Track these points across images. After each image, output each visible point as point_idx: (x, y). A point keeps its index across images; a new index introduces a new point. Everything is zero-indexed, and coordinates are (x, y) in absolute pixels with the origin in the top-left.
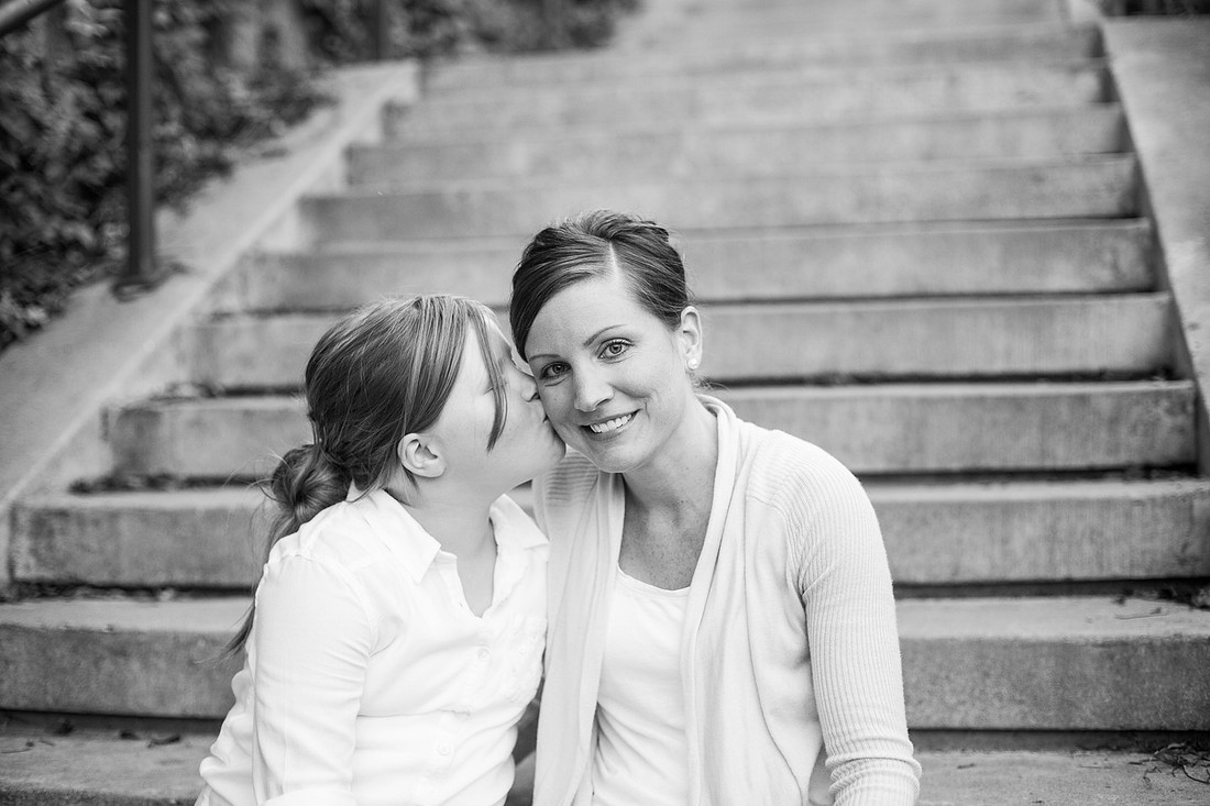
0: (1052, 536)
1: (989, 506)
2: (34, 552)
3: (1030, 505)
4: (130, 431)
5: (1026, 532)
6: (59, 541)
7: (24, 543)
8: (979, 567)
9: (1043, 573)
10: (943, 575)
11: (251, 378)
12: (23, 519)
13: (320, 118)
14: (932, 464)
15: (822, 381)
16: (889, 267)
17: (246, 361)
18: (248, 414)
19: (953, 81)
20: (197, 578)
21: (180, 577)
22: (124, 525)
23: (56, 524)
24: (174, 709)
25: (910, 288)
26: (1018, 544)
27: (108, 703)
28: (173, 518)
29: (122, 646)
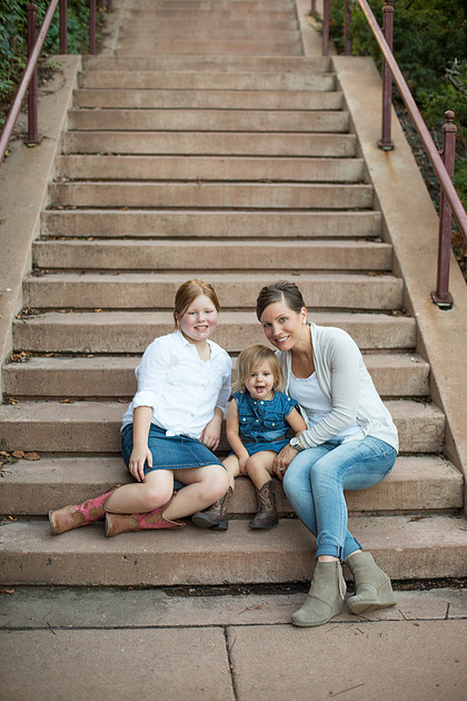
0: (338, 225)
1: (323, 216)
2: (48, 227)
3: (333, 216)
4: (57, 191)
5: (332, 223)
6: (56, 223)
7: (45, 224)
8: (320, 233)
9: (336, 234)
10: (310, 234)
11: (81, 176)
12: (44, 217)
13: (58, 78)
14: (301, 206)
15: (263, 181)
16: (276, 145)
17: (80, 170)
18: (97, 186)
19: (283, 77)
20: (100, 234)
21: (94, 234)
22: (77, 219)
23: (55, 218)
24: (116, 267)
25: (283, 153)
26: (330, 227)
27: (96, 266)
28: (93, 216)
29: (100, 250)
